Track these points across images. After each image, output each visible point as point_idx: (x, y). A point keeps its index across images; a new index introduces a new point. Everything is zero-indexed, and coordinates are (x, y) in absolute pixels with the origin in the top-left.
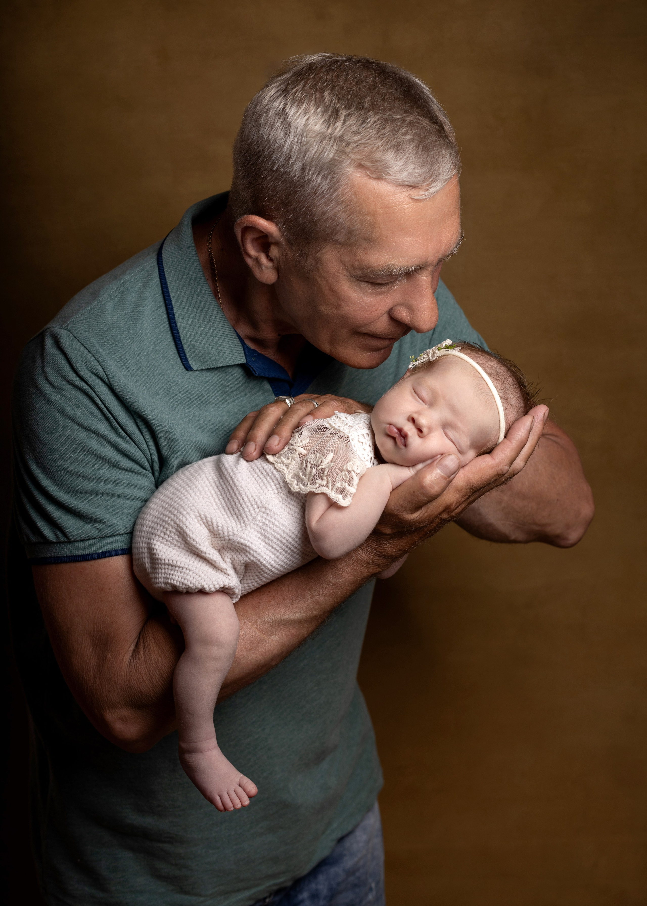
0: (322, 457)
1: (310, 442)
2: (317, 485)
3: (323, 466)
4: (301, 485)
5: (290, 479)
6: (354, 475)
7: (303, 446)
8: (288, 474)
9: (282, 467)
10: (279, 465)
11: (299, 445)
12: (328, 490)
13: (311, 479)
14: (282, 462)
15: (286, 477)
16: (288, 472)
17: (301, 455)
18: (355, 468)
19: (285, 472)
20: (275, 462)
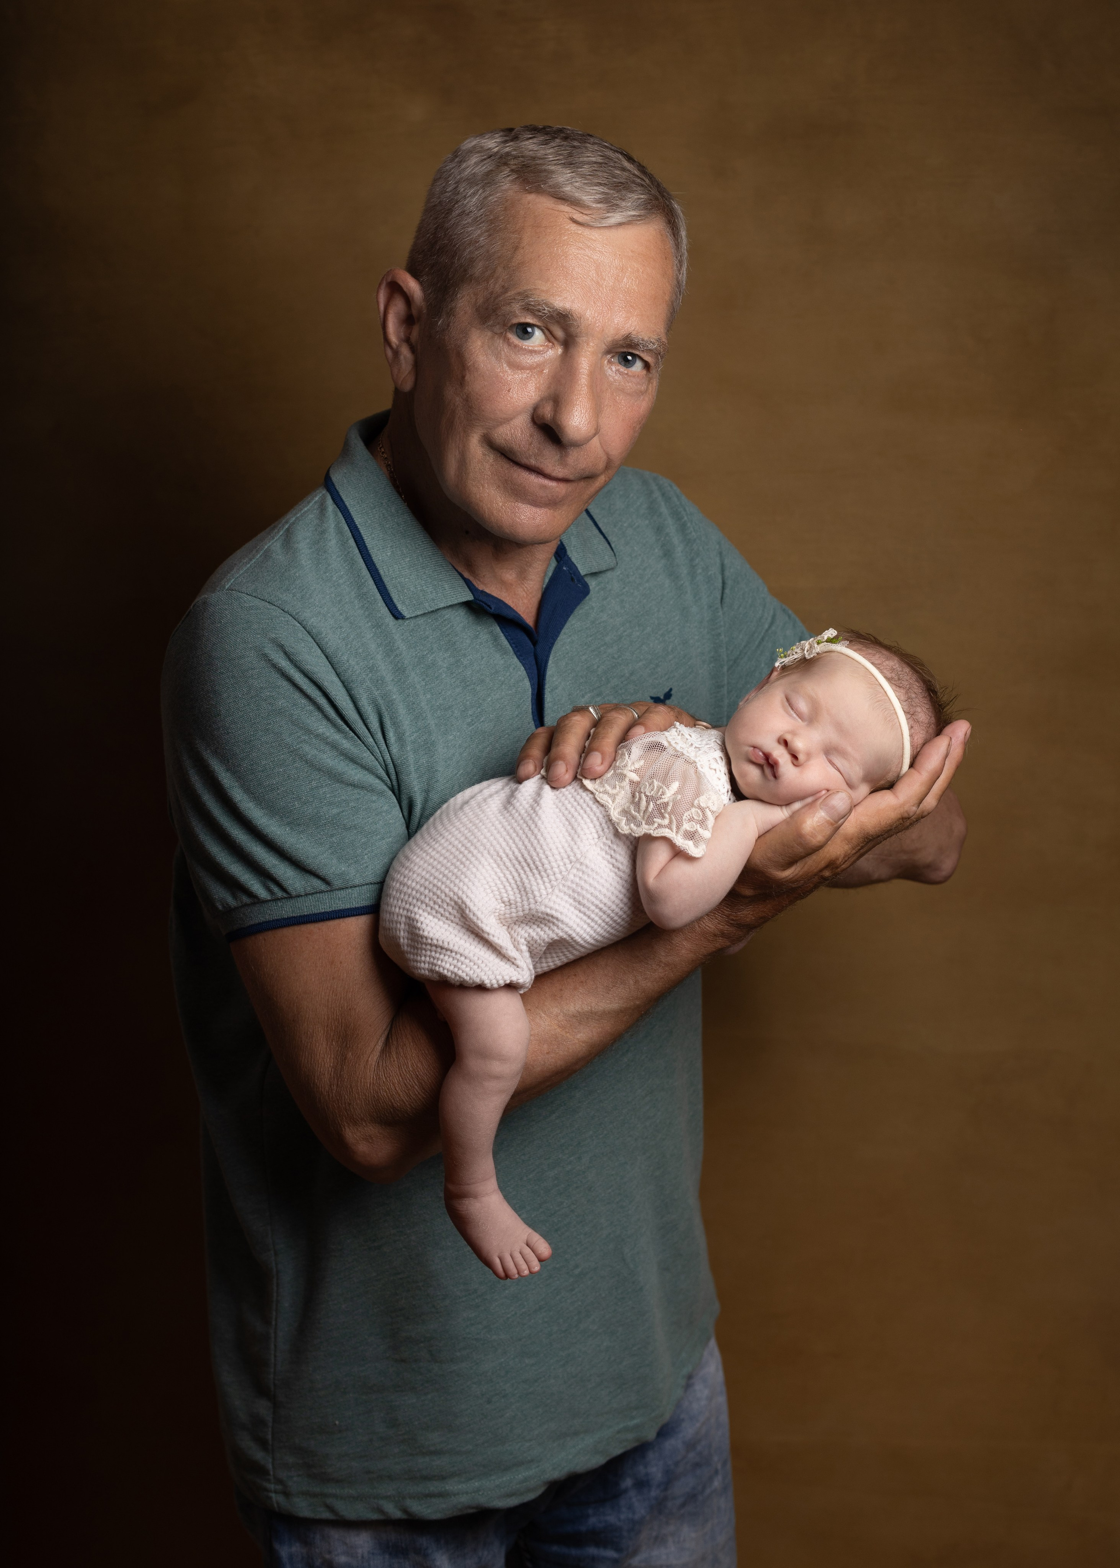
0: (664, 787)
1: (644, 765)
2: (656, 825)
3: (666, 798)
4: (632, 825)
5: (618, 816)
6: (709, 814)
7: (636, 771)
8: (614, 809)
9: (604, 798)
10: (601, 795)
11: (630, 769)
12: (671, 832)
13: (646, 816)
14: (605, 792)
15: (612, 813)
16: (613, 805)
17: (633, 782)
18: (710, 804)
19: (610, 806)
20: (595, 791)
